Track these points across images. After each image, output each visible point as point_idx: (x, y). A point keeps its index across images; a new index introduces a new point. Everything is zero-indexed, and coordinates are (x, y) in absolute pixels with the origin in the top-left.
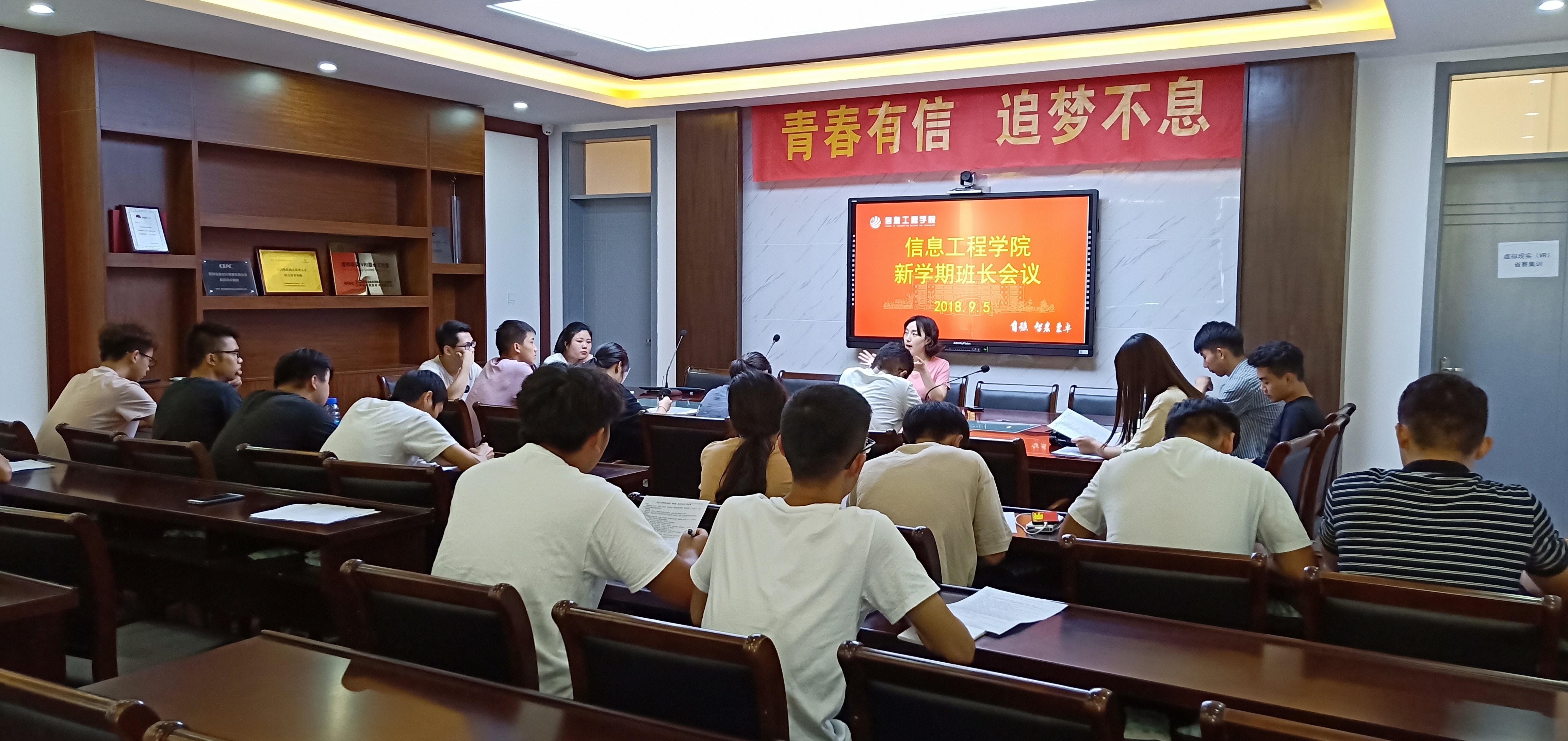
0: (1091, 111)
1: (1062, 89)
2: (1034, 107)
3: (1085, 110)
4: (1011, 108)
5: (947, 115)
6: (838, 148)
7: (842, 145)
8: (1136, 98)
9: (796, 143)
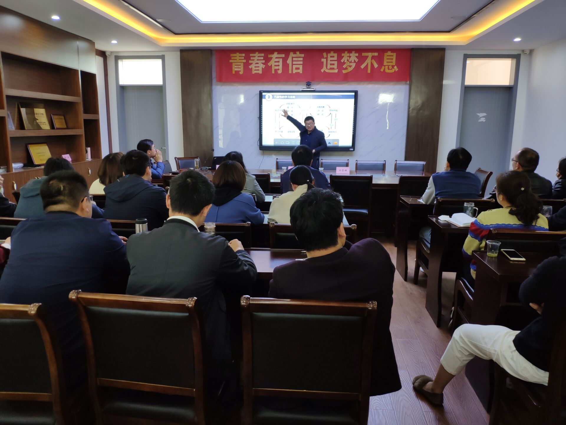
0: (357, 61)
1: (346, 52)
2: (336, 58)
3: (355, 61)
4: (327, 58)
5: (301, 59)
6: (255, 70)
7: (257, 68)
8: (373, 57)
9: (236, 67)
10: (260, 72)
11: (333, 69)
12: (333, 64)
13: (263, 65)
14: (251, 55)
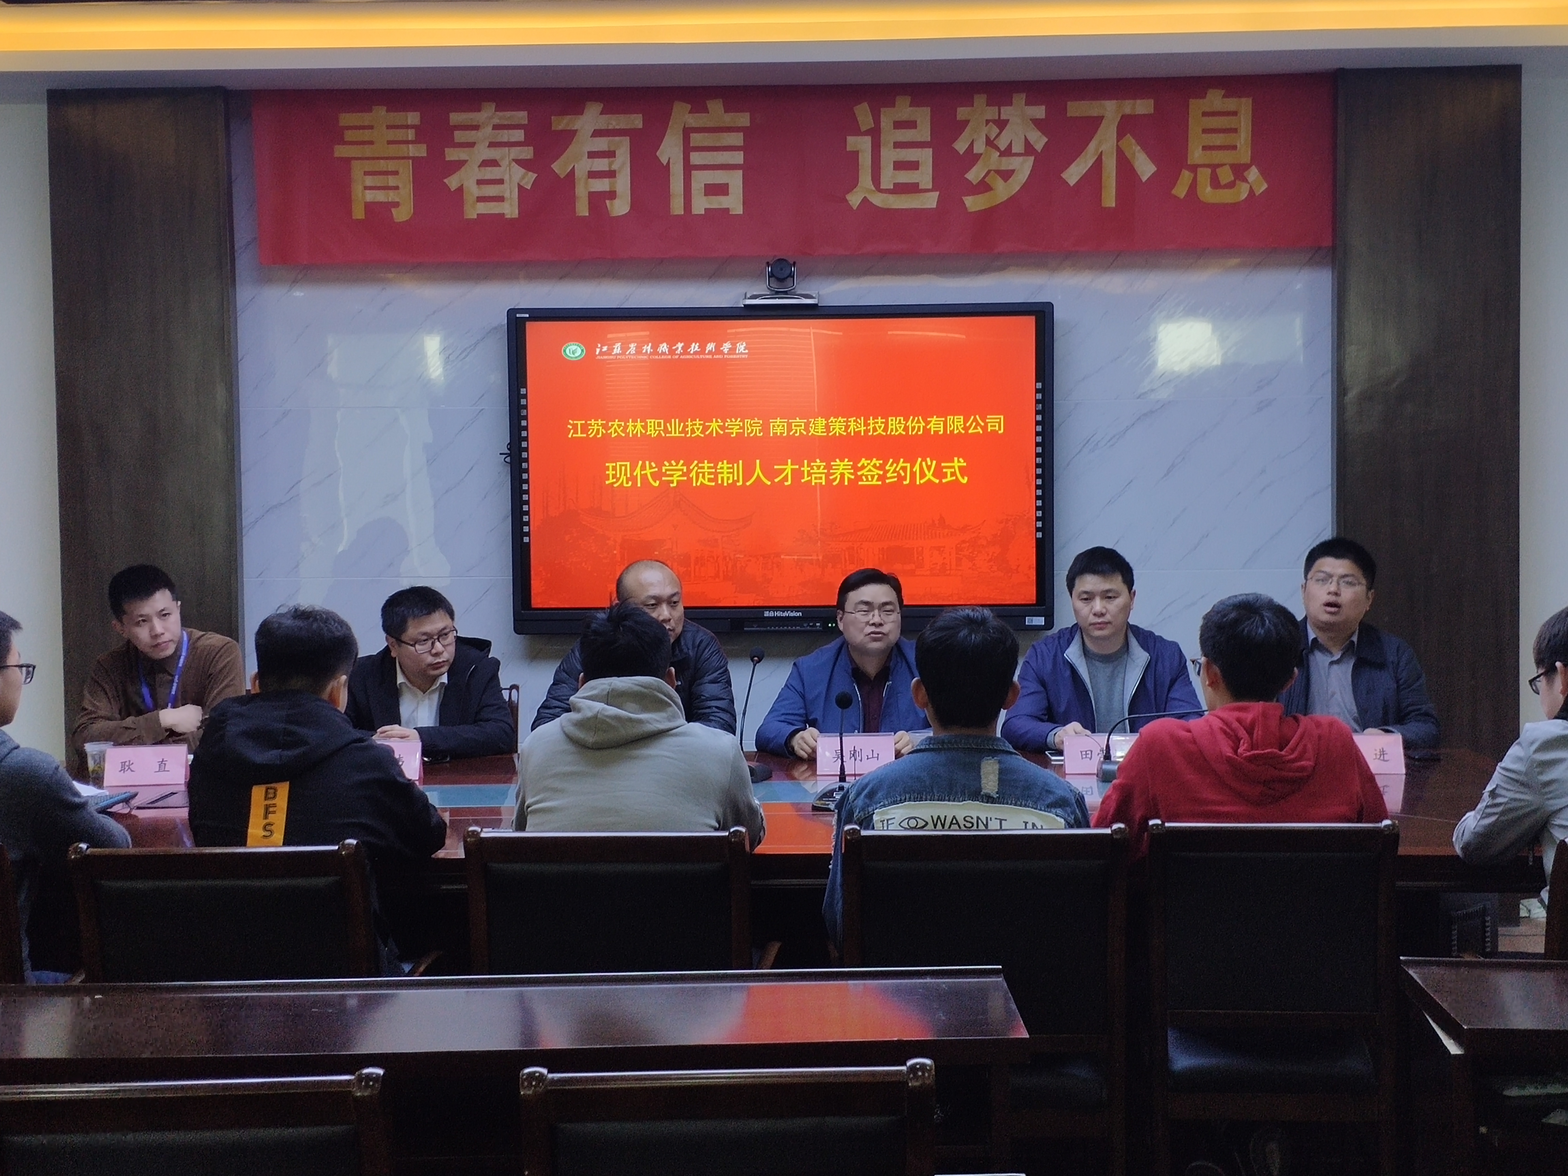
0: (1039, 147)
1: (980, 100)
2: (923, 133)
3: (1028, 144)
4: (875, 133)
5: (737, 139)
6: (481, 199)
7: (491, 191)
8: (1126, 125)
9: (369, 181)
10: (510, 209)
11: (912, 189)
13: (522, 171)
14: (456, 118)
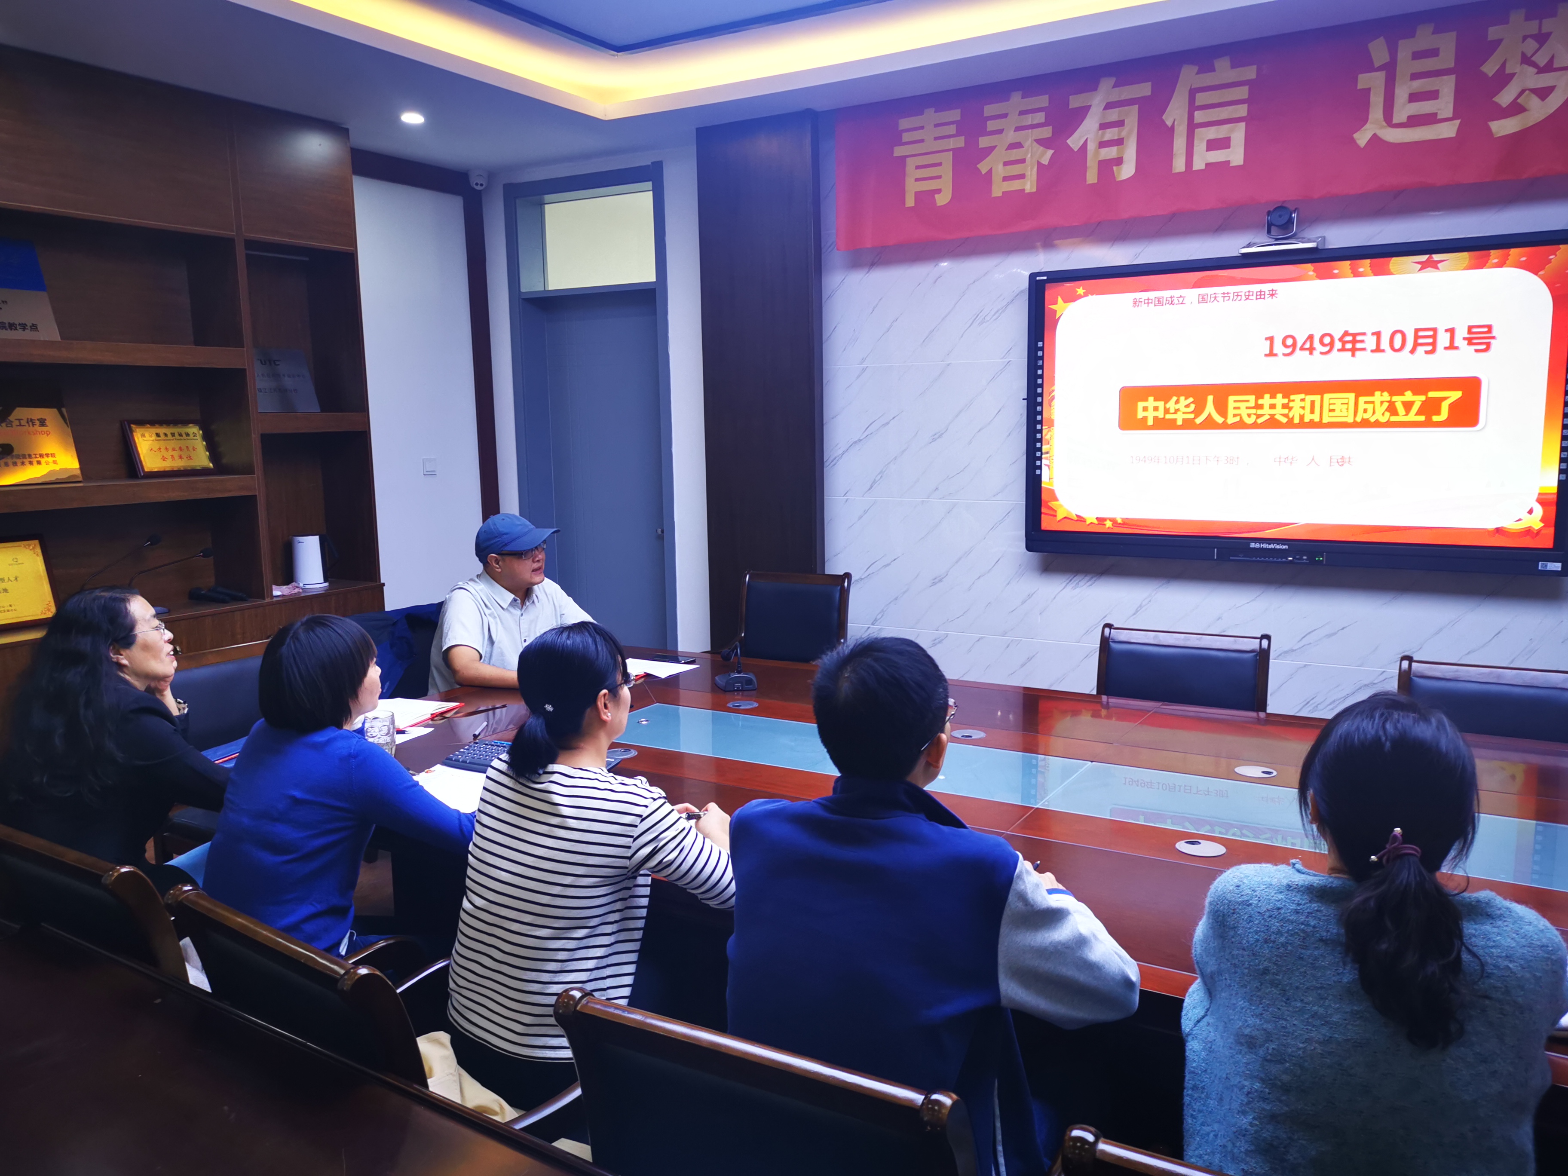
2: (1447, 58)
4: (1390, 69)
5: (1243, 92)
6: (1005, 178)
9: (920, 173)
10: (1029, 185)
11: (1430, 119)
12: (1433, 95)
13: (1042, 149)
14: (989, 110)
